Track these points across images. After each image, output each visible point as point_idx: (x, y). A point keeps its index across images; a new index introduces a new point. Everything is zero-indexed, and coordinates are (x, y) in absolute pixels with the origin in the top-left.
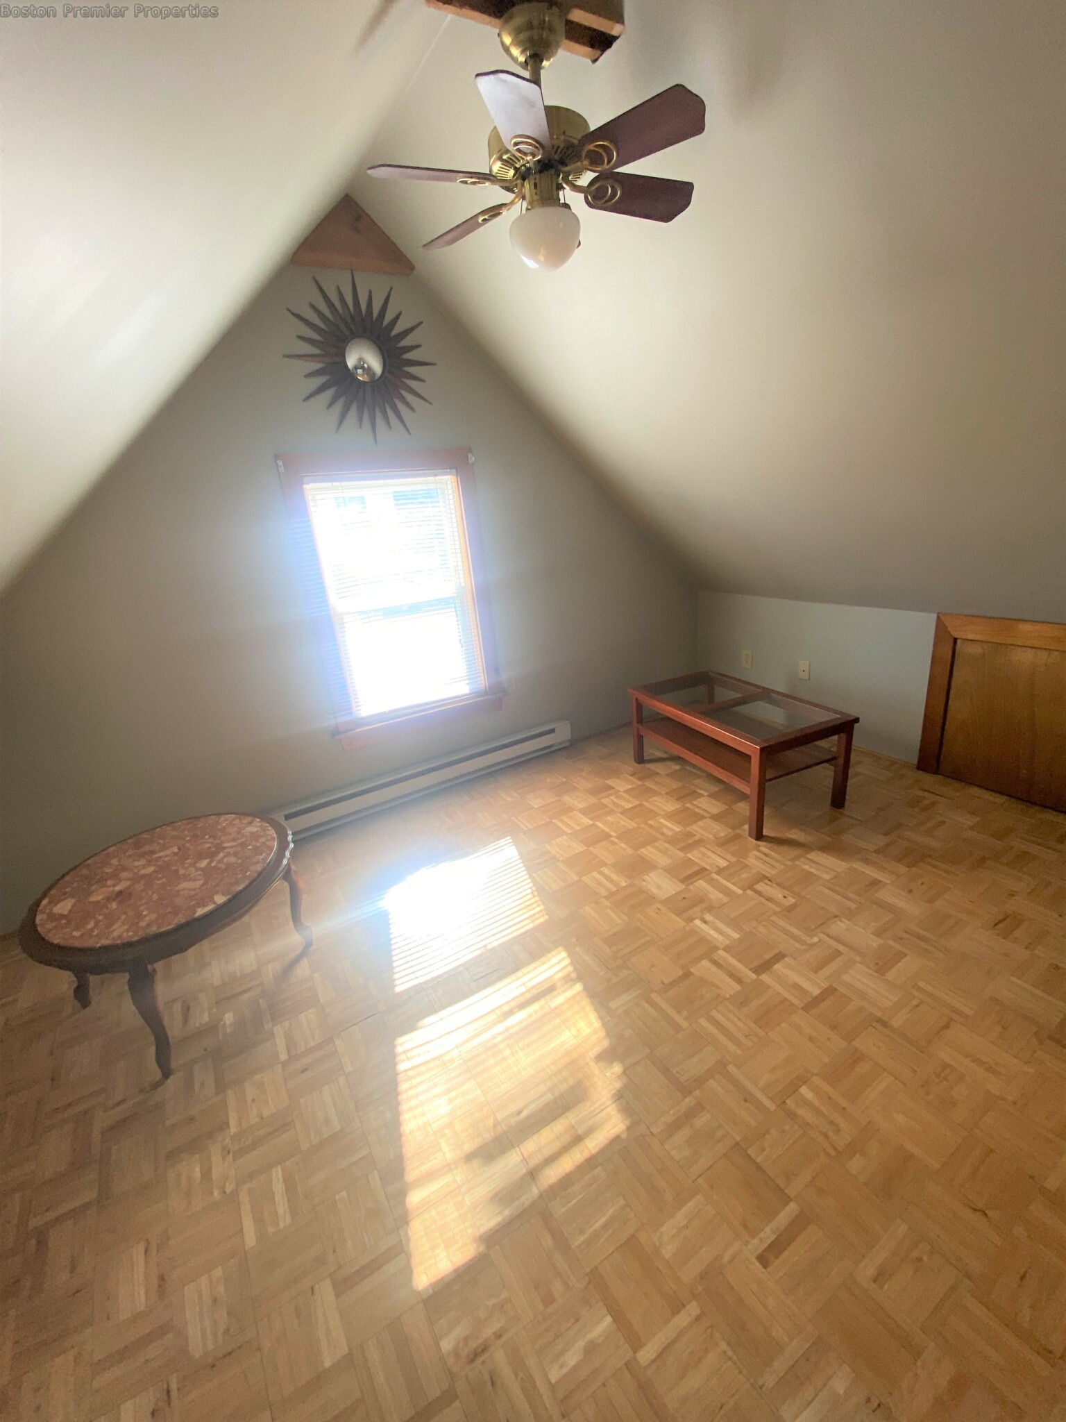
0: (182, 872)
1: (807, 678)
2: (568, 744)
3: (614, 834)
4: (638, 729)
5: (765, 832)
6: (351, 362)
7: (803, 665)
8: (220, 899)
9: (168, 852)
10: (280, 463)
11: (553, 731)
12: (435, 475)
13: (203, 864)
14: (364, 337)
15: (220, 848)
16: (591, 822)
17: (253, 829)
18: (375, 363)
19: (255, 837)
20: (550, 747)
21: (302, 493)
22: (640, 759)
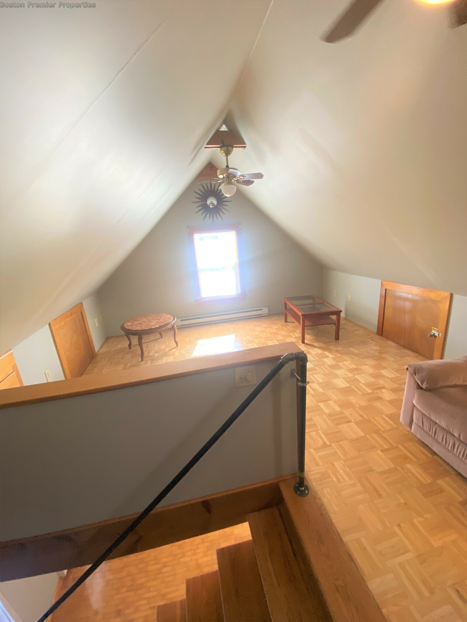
0: (152, 321)
2: (267, 315)
4: (285, 311)
5: (306, 342)
6: (208, 202)
8: (157, 326)
9: (151, 318)
10: (188, 229)
11: (261, 310)
12: (229, 231)
13: (156, 321)
14: (213, 196)
15: (161, 319)
16: (259, 334)
17: (169, 316)
18: (215, 202)
20: (261, 314)
21: (193, 236)
22: (286, 321)
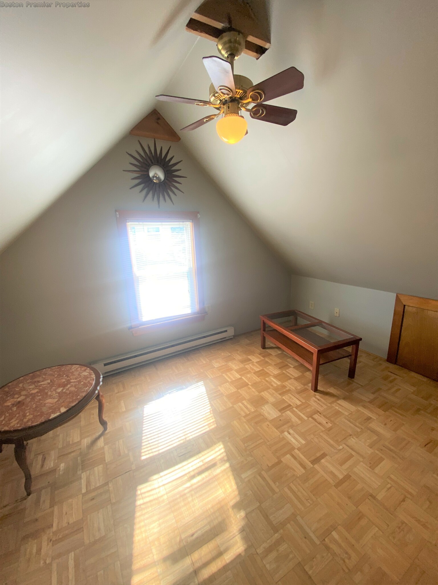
0: (49, 393)
1: (338, 316)
2: (232, 337)
3: (250, 384)
4: (263, 334)
5: (319, 388)
6: (151, 174)
7: (337, 310)
8: (63, 410)
9: (45, 382)
10: (117, 213)
11: (226, 331)
12: (183, 222)
13: (60, 390)
14: (158, 165)
15: (69, 382)
16: (240, 377)
17: (85, 374)
18: (161, 175)
19: (86, 377)
20: (225, 338)
21: (126, 226)
22: (264, 347)
